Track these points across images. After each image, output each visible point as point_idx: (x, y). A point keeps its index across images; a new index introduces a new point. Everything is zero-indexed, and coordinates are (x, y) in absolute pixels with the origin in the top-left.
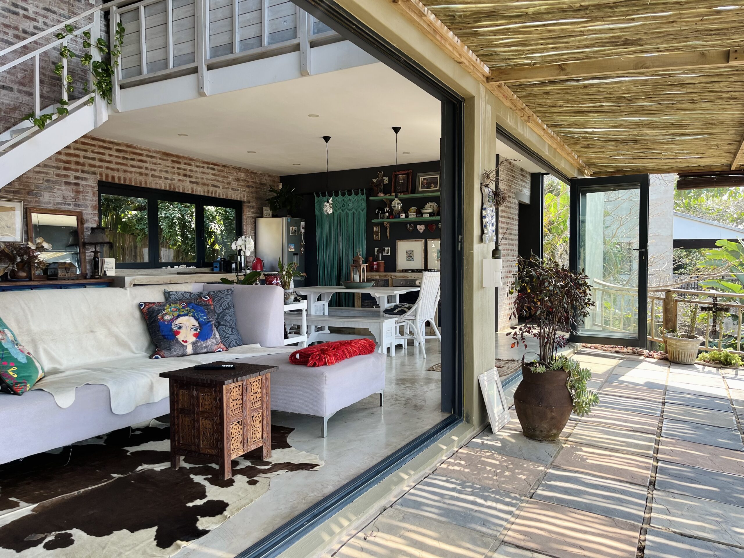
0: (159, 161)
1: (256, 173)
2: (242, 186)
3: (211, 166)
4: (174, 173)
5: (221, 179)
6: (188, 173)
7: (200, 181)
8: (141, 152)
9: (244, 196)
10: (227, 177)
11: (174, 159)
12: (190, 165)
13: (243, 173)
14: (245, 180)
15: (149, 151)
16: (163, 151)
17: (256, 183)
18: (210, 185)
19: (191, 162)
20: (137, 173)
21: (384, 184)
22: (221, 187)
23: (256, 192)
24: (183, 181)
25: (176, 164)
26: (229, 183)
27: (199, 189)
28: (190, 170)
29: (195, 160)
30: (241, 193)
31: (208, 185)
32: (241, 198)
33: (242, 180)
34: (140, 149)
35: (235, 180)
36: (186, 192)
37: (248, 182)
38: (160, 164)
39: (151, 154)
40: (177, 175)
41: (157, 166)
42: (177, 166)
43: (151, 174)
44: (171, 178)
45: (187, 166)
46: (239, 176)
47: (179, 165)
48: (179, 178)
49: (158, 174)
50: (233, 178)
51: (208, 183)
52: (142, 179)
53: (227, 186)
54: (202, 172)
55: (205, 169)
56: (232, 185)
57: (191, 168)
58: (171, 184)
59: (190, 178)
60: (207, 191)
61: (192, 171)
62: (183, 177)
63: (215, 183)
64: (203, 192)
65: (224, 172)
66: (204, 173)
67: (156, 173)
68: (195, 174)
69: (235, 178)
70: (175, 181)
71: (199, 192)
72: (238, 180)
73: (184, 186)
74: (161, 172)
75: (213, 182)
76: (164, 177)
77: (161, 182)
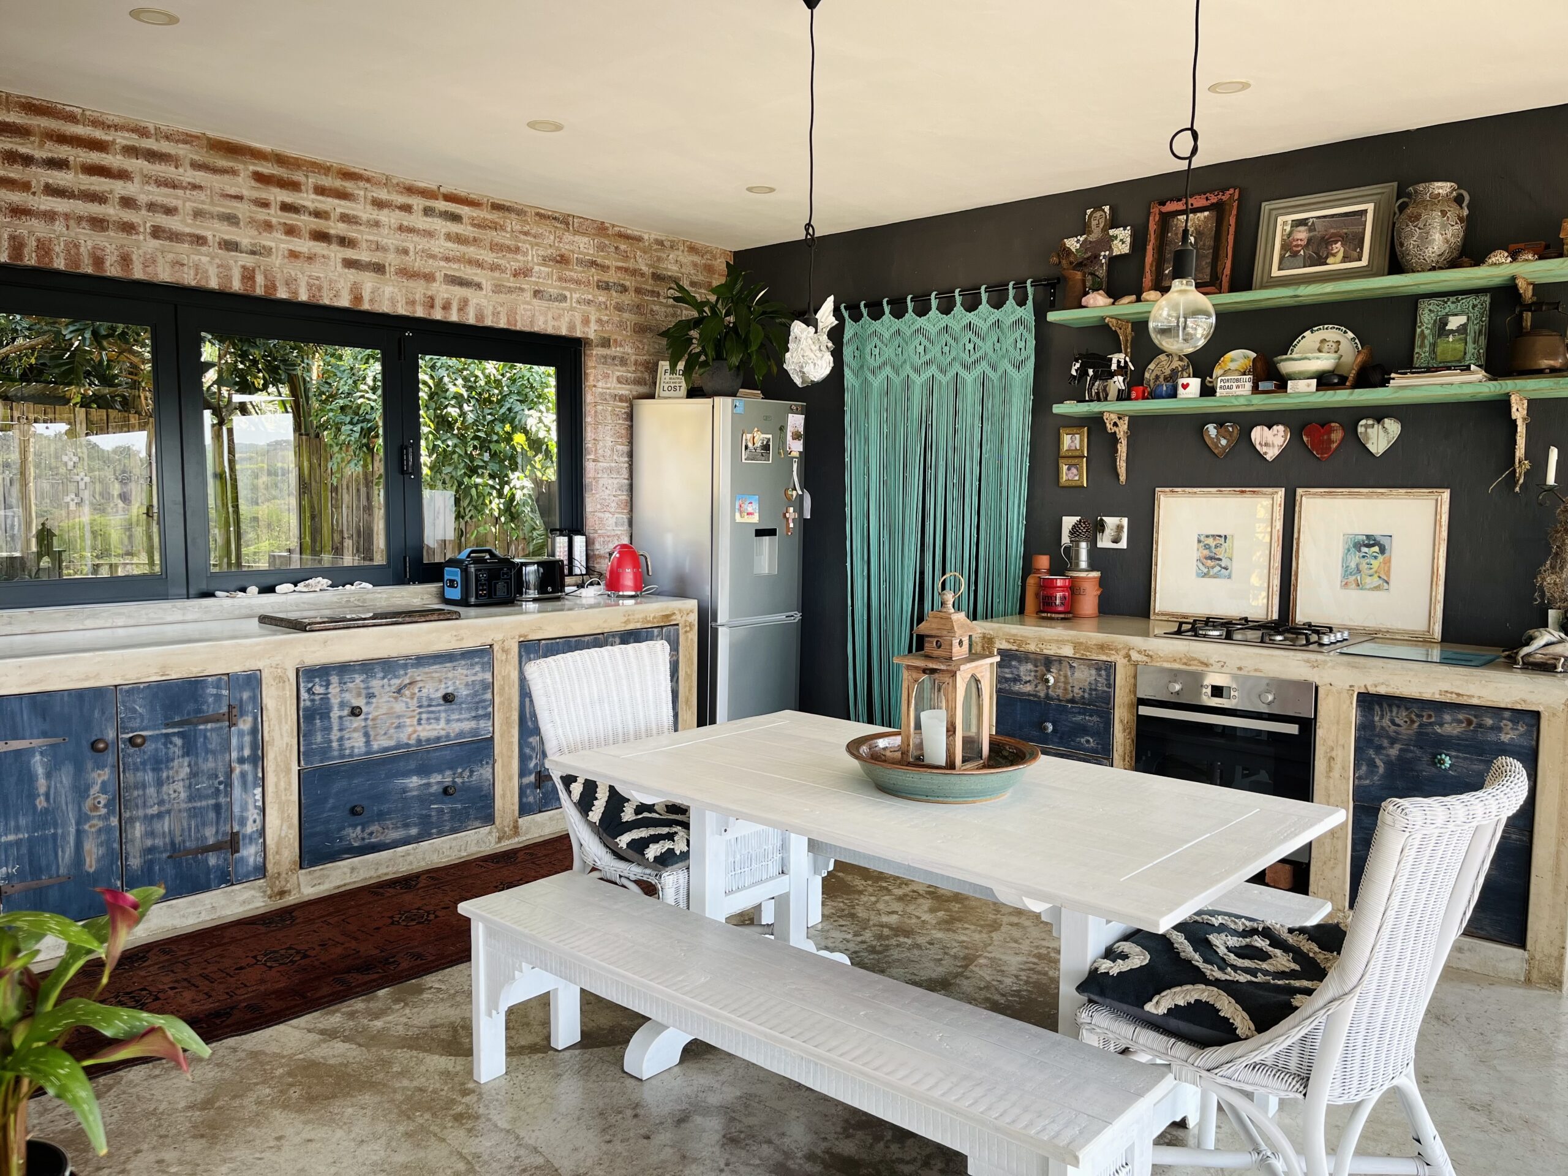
0: (190, 175)
1: (639, 239)
2: (578, 282)
3: (442, 205)
4: (268, 226)
5: (488, 257)
6: (337, 228)
7: (392, 260)
8: (98, 134)
9: (586, 321)
10: (517, 250)
11: (267, 169)
12: (343, 195)
13: (583, 234)
14: (593, 263)
15: (143, 132)
16: (210, 134)
17: (634, 272)
18: (439, 276)
19: (349, 186)
20: (80, 219)
21: (1113, 260)
22: (487, 285)
23: (638, 308)
24: (310, 258)
25: (277, 190)
26: (524, 272)
27: (388, 290)
28: (345, 218)
29: (368, 180)
30: (572, 309)
31: (429, 278)
32: (572, 327)
33: (580, 262)
34: (96, 123)
35: (545, 260)
36: (326, 301)
37: (604, 268)
38: (195, 187)
39: (149, 144)
40: (279, 235)
41: (180, 192)
42: (279, 199)
43: (148, 225)
44: (252, 244)
45: (330, 200)
46: (564, 248)
47: (291, 194)
48: (291, 247)
49: (188, 225)
50: (541, 253)
51: (427, 271)
52: (107, 244)
53: (512, 283)
54: (401, 228)
55: (413, 217)
56: (533, 279)
57: (348, 208)
58: (254, 270)
59: (344, 246)
60: (427, 300)
61: (356, 223)
62: (312, 243)
63: (460, 270)
64: (407, 303)
65: (503, 228)
66: (411, 230)
67: (178, 223)
68: (369, 233)
69: (549, 252)
70: (274, 257)
71: (386, 302)
72: (562, 260)
73: (318, 278)
74: (199, 219)
75: (450, 268)
76: (218, 239)
77: (205, 259)
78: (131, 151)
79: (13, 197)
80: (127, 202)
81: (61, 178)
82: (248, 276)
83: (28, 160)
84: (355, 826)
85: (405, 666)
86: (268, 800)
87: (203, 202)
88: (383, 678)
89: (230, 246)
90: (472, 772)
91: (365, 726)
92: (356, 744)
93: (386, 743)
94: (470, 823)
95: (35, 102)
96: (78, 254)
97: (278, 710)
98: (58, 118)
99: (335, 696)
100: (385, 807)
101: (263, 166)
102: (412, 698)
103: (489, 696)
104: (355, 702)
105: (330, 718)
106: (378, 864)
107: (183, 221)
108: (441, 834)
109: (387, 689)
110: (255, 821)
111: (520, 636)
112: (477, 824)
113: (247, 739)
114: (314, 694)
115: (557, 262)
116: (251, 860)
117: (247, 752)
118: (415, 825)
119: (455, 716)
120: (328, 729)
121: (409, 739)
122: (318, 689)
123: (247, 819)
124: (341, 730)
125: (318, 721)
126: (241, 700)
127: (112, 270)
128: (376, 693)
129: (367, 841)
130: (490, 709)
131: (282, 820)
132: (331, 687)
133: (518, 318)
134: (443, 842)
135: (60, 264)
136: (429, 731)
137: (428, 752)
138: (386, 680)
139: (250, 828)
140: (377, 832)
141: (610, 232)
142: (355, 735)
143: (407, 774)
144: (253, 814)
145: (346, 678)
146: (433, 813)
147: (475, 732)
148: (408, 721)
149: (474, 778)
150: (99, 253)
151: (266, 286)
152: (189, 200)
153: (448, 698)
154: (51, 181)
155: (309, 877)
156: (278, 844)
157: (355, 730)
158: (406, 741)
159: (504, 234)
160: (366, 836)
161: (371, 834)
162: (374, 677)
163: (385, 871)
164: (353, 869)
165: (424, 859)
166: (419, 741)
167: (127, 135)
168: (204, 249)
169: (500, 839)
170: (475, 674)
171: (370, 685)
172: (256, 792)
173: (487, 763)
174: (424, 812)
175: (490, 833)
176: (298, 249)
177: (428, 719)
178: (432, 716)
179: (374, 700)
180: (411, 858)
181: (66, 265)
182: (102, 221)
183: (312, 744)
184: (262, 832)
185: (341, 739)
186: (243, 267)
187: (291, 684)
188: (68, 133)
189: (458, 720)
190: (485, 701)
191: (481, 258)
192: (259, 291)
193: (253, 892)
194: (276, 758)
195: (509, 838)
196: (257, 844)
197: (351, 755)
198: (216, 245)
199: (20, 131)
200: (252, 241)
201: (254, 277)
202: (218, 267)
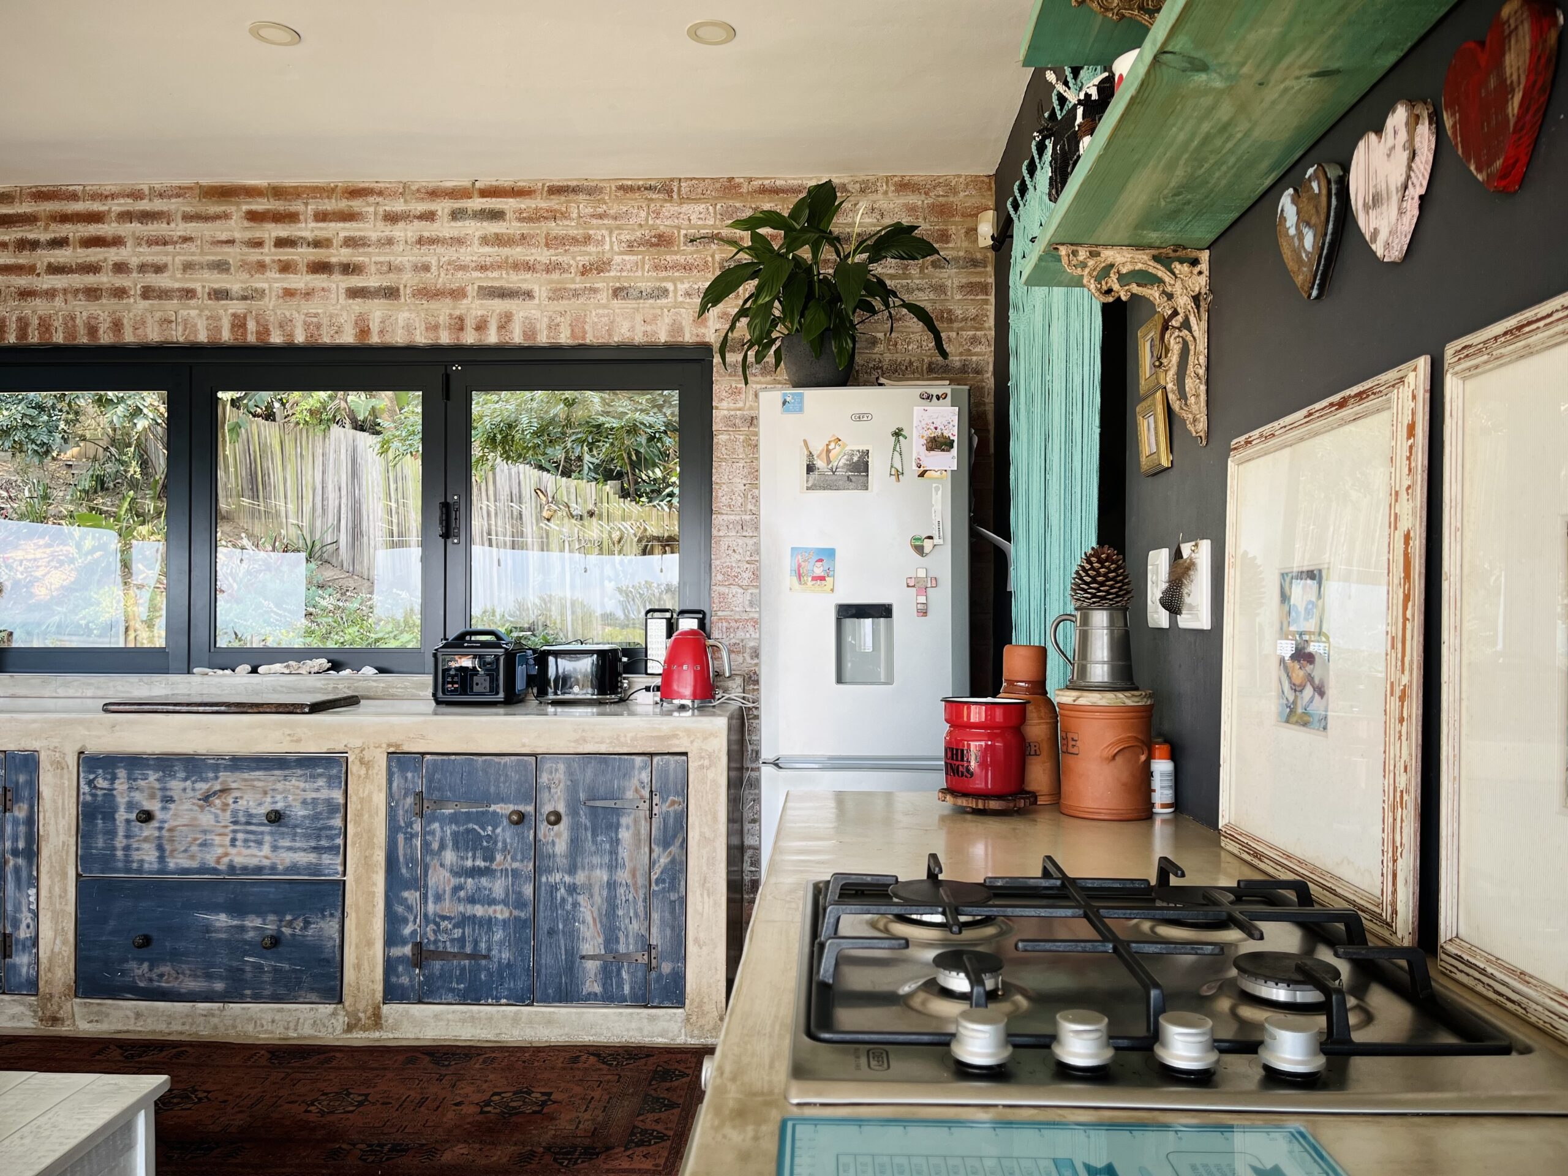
0: (180, 228)
2: (687, 268)
3: (477, 203)
4: (261, 266)
5: (542, 255)
6: (338, 255)
7: (408, 280)
8: (96, 207)
9: (702, 320)
10: (587, 239)
11: (260, 205)
12: (348, 216)
13: (697, 201)
15: (137, 195)
16: (205, 181)
18: (471, 290)
19: (357, 204)
20: (77, 292)
22: (541, 291)
24: (308, 294)
25: (271, 226)
26: (600, 267)
27: (403, 316)
28: (350, 242)
29: (380, 193)
30: (679, 305)
31: (457, 294)
32: (676, 329)
33: (691, 239)
34: (95, 196)
35: (632, 246)
38: (186, 239)
39: (144, 205)
40: (273, 274)
41: (170, 248)
42: (274, 234)
43: (139, 286)
44: (243, 289)
45: (332, 224)
46: (663, 225)
47: (286, 226)
48: (286, 285)
49: (177, 280)
50: (626, 236)
51: (454, 286)
52: (100, 312)
53: (579, 283)
54: (420, 241)
55: (436, 225)
56: (612, 274)
57: (355, 230)
58: (245, 318)
59: (348, 274)
60: (453, 322)
61: (364, 245)
62: (310, 277)
63: (501, 278)
64: (427, 329)
65: (565, 216)
66: (433, 241)
67: (168, 280)
68: (379, 254)
69: (639, 234)
70: (267, 299)
71: (400, 331)
72: (662, 241)
73: (316, 315)
74: (189, 271)
75: (487, 277)
76: (207, 290)
77: (194, 313)
78: (126, 216)
79: (23, 281)
80: (120, 268)
81: (62, 256)
82: (239, 323)
83: (34, 245)
84: (141, 961)
85: (216, 768)
86: (42, 904)
87: (193, 254)
88: (185, 779)
89: (220, 295)
90: (307, 923)
91: (159, 838)
92: (146, 858)
93: (185, 863)
94: (303, 993)
95: (44, 189)
96: (74, 326)
97: (54, 801)
98: (63, 199)
99: (122, 794)
100: (181, 945)
101: (258, 203)
102: (224, 810)
103: (337, 822)
104: (147, 805)
105: (114, 820)
106: (170, 1018)
107: (173, 278)
108: (257, 998)
109: (190, 793)
110: (28, 926)
111: (389, 745)
112: (313, 997)
113: (22, 829)
114: (95, 787)
115: (653, 245)
116: (24, 970)
117: (21, 845)
118: (221, 978)
119: (286, 843)
120: (111, 833)
121: (218, 862)
122: (101, 783)
123: (20, 921)
124: (127, 837)
125: (100, 822)
126: (17, 783)
127: (106, 338)
128: (176, 798)
129: (156, 984)
130: (339, 841)
131: (56, 931)
132: (117, 781)
133: (587, 327)
134: (261, 1010)
135: (59, 338)
136: (246, 856)
137: (243, 884)
138: (188, 783)
139: (23, 933)
140: (167, 975)
141: (744, 190)
142: (146, 846)
143: (215, 908)
144: (26, 918)
145: (137, 773)
146: (248, 969)
147: (315, 869)
148: (217, 840)
149: (310, 932)
150: (93, 322)
151: (258, 332)
152: (179, 254)
153: (276, 818)
154: (52, 260)
155: (85, 1010)
156: (50, 960)
157: (146, 840)
158: (213, 865)
159: (566, 223)
160: (154, 976)
161: (161, 976)
162: (173, 776)
163: (180, 1028)
164: (138, 1015)
165: (234, 1027)
166: (232, 868)
167: (122, 201)
168: (193, 302)
169: (350, 1028)
170: (317, 790)
171: (168, 785)
172: (30, 892)
173: (332, 915)
174: (235, 964)
175: (334, 1014)
176: (293, 286)
177: (246, 841)
178: (252, 837)
179: (172, 806)
180: (216, 1020)
181: (65, 338)
182: (96, 290)
183: (91, 848)
184: (35, 941)
185: (127, 848)
186: (234, 315)
187: (70, 773)
188: (69, 212)
189: (290, 849)
190: (331, 828)
191: (532, 258)
192: (251, 339)
193: (21, 1009)
194: (50, 857)
195: (365, 1029)
196: (30, 953)
197: (140, 870)
198: (206, 296)
199: (29, 219)
200: (244, 286)
201: (245, 324)
202: (207, 319)
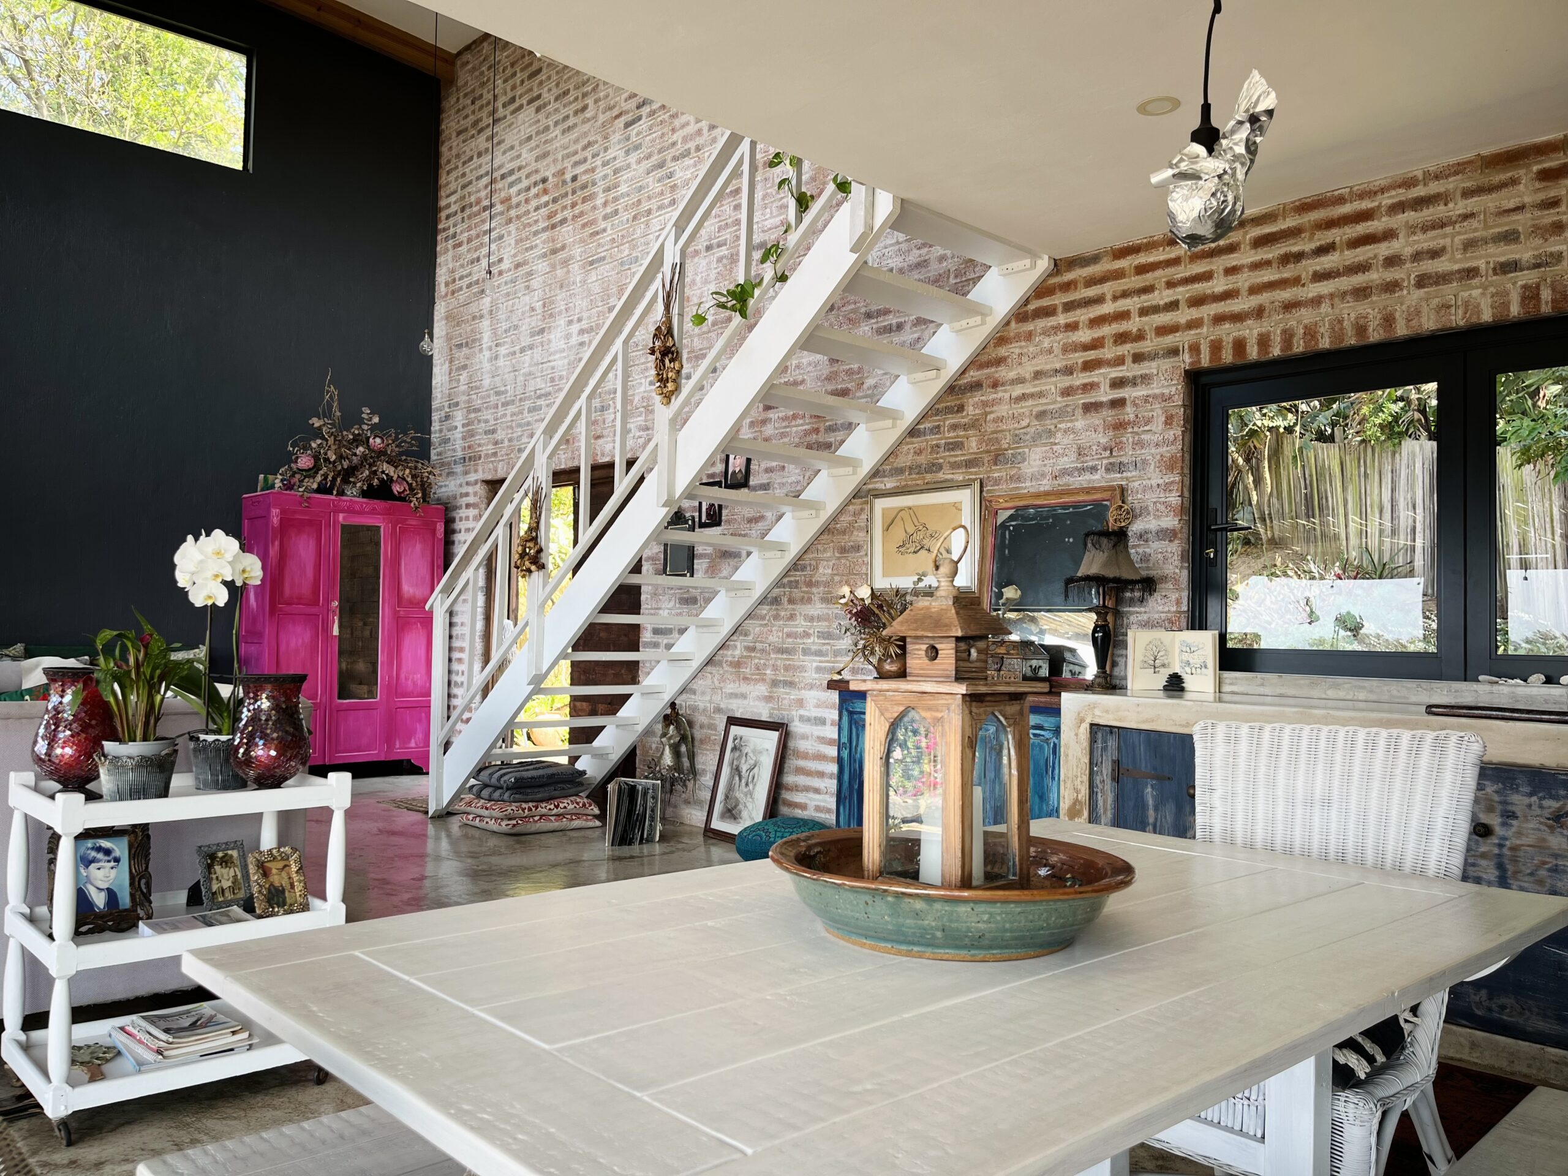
0: (1460, 206)
4: (1558, 227)
8: (1365, 205)
11: (1558, 161)
15: (1409, 183)
16: (1486, 151)
20: (1344, 295)
34: (1363, 195)
38: (1466, 217)
39: (1419, 191)
41: (1448, 230)
43: (1413, 276)
44: (1535, 257)
49: (1456, 262)
52: (1369, 311)
58: (1538, 286)
67: (1447, 263)
76: (1492, 265)
77: (1476, 293)
78: (1398, 207)
79: (1286, 295)
80: (1392, 261)
81: (1328, 262)
82: (1531, 295)
83: (1299, 257)
87: (1476, 230)
88: (1531, 795)
89: (1508, 267)
91: (1499, 856)
95: (1309, 200)
96: (1342, 329)
98: (1328, 206)
100: (1526, 979)
101: (1552, 160)
107: (1452, 260)
109: (1536, 811)
127: (1375, 335)
128: (1519, 814)
129: (1496, 1015)
135: (1325, 343)
138: (1534, 799)
140: (1511, 1009)
142: (1483, 863)
150: (1362, 322)
151: (1554, 301)
152: (1459, 233)
157: (1482, 855)
160: (1494, 1006)
161: (1503, 1008)
162: (1517, 791)
164: (1474, 1045)
167: (1393, 193)
171: (1510, 799)
179: (1514, 822)
181: (1331, 342)
182: (1365, 289)
186: (1525, 287)
188: (1336, 216)
192: (1547, 309)
198: (1490, 272)
199: (1294, 233)
200: (1536, 253)
201: (1538, 294)
202: (1492, 297)
